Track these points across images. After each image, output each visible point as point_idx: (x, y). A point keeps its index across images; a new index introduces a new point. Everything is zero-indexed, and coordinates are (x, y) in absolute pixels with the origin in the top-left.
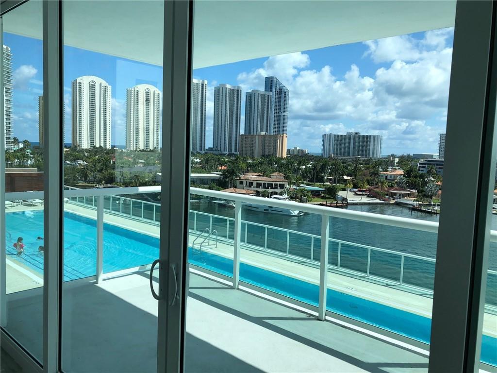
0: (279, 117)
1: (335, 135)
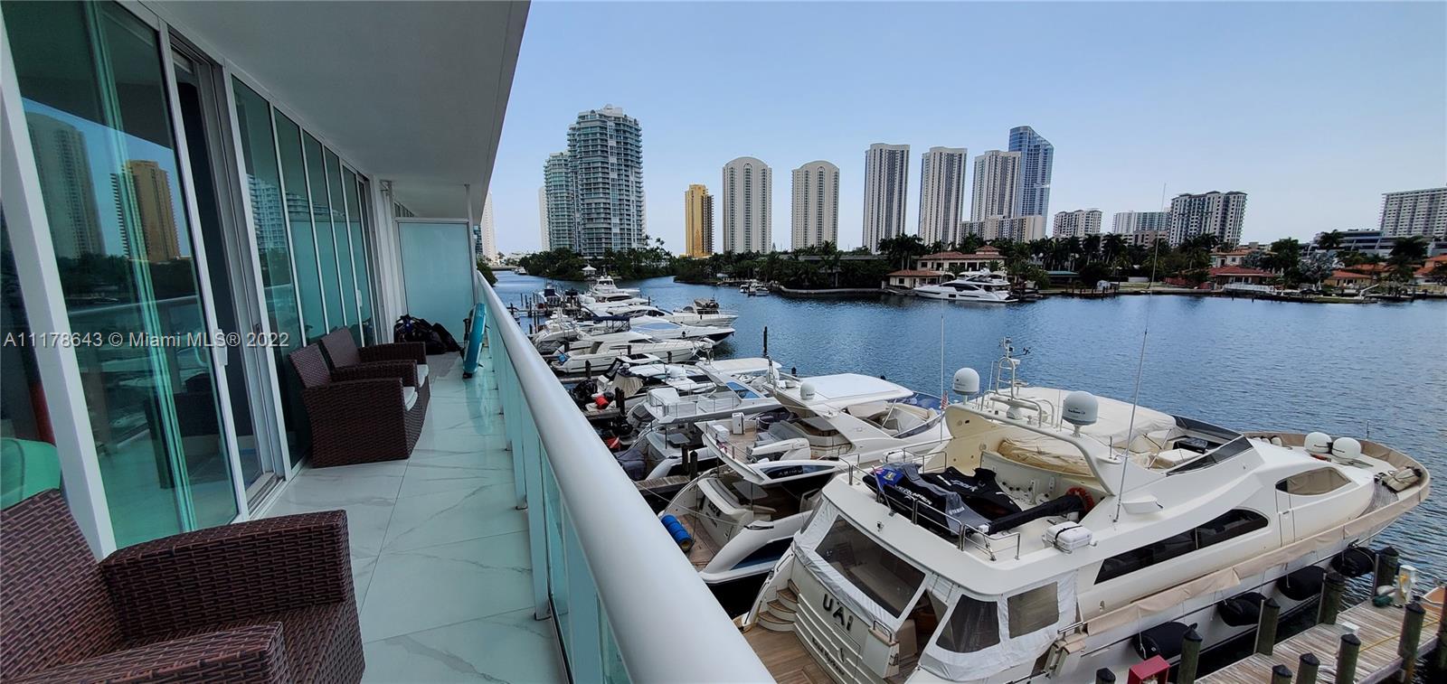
0: (1033, 192)
1: (1139, 214)
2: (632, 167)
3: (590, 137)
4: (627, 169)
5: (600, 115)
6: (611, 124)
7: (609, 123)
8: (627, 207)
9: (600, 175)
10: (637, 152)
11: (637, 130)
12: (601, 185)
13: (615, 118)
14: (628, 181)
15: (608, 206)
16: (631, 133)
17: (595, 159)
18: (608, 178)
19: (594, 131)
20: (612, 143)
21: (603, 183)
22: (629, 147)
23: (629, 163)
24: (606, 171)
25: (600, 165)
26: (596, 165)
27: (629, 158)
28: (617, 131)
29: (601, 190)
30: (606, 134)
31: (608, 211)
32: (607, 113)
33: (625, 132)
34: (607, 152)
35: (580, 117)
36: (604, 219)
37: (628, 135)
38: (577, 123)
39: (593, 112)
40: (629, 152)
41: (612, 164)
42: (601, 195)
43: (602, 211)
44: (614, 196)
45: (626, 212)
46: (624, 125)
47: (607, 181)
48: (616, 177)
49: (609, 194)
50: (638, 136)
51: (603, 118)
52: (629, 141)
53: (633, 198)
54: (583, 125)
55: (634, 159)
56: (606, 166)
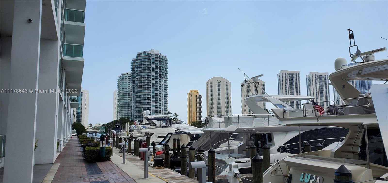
2: (163, 78)
3: (143, 63)
4: (160, 78)
5: (148, 54)
6: (153, 58)
7: (152, 57)
8: (160, 97)
9: (147, 81)
10: (165, 71)
11: (166, 61)
12: (147, 86)
13: (155, 55)
14: (161, 84)
15: (150, 96)
16: (163, 62)
17: (144, 74)
18: (151, 83)
19: (144, 60)
20: (153, 66)
21: (148, 85)
22: (162, 68)
23: (162, 76)
24: (150, 79)
25: (147, 76)
26: (144, 76)
27: (162, 73)
28: (156, 61)
29: (147, 89)
30: (151, 62)
31: (150, 99)
32: (151, 53)
33: (160, 61)
34: (151, 70)
35: (138, 54)
36: (147, 102)
37: (161, 63)
38: (137, 57)
39: (145, 52)
40: (162, 71)
41: (153, 76)
42: (147, 91)
43: (146, 98)
44: (153, 92)
45: (159, 99)
46: (160, 58)
47: (150, 84)
48: (154, 82)
49: (151, 90)
50: (167, 63)
51: (150, 55)
52: (162, 65)
53: (163, 92)
54: (139, 58)
55: (164, 74)
56: (150, 77)
